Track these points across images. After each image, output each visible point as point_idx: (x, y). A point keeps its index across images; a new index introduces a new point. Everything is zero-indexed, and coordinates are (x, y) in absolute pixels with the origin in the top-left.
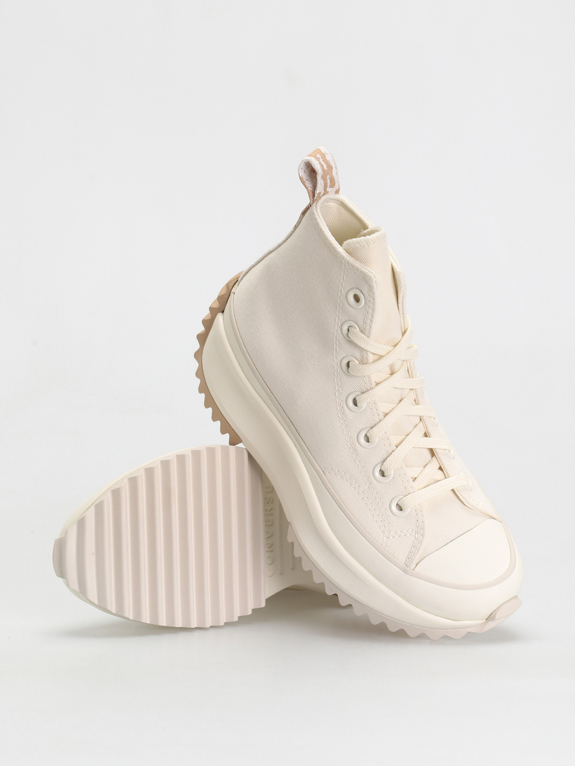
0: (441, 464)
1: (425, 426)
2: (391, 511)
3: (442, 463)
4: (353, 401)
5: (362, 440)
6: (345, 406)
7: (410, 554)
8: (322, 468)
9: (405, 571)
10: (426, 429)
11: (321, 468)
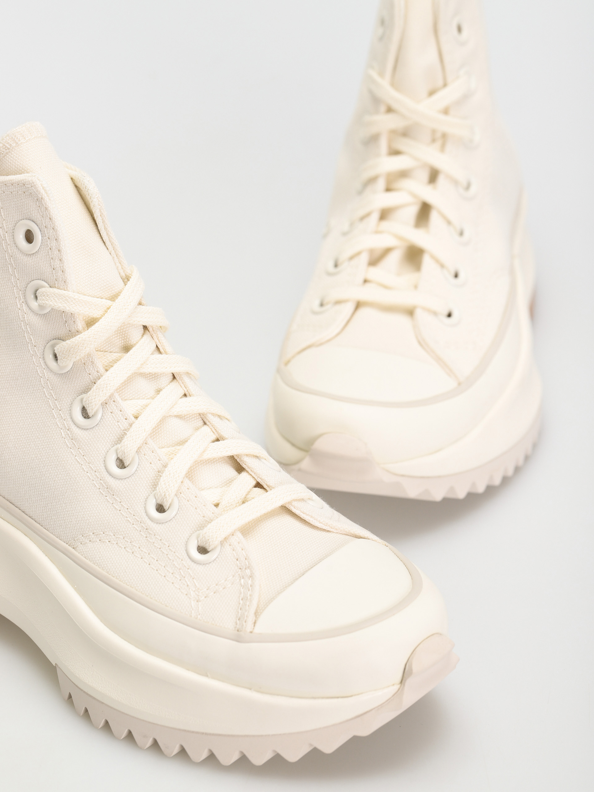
0: (256, 477)
1: (213, 429)
2: (190, 559)
3: (257, 475)
4: (83, 416)
5: (115, 469)
6: (71, 425)
7: (240, 611)
8: (70, 542)
9: (238, 639)
10: (216, 433)
11: (69, 544)
